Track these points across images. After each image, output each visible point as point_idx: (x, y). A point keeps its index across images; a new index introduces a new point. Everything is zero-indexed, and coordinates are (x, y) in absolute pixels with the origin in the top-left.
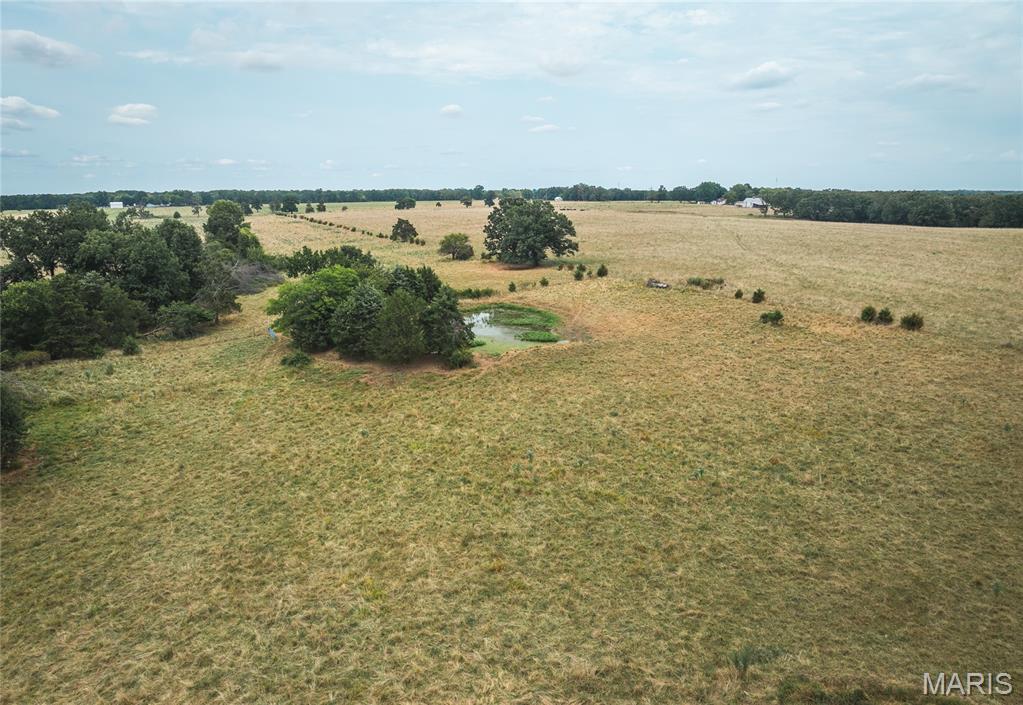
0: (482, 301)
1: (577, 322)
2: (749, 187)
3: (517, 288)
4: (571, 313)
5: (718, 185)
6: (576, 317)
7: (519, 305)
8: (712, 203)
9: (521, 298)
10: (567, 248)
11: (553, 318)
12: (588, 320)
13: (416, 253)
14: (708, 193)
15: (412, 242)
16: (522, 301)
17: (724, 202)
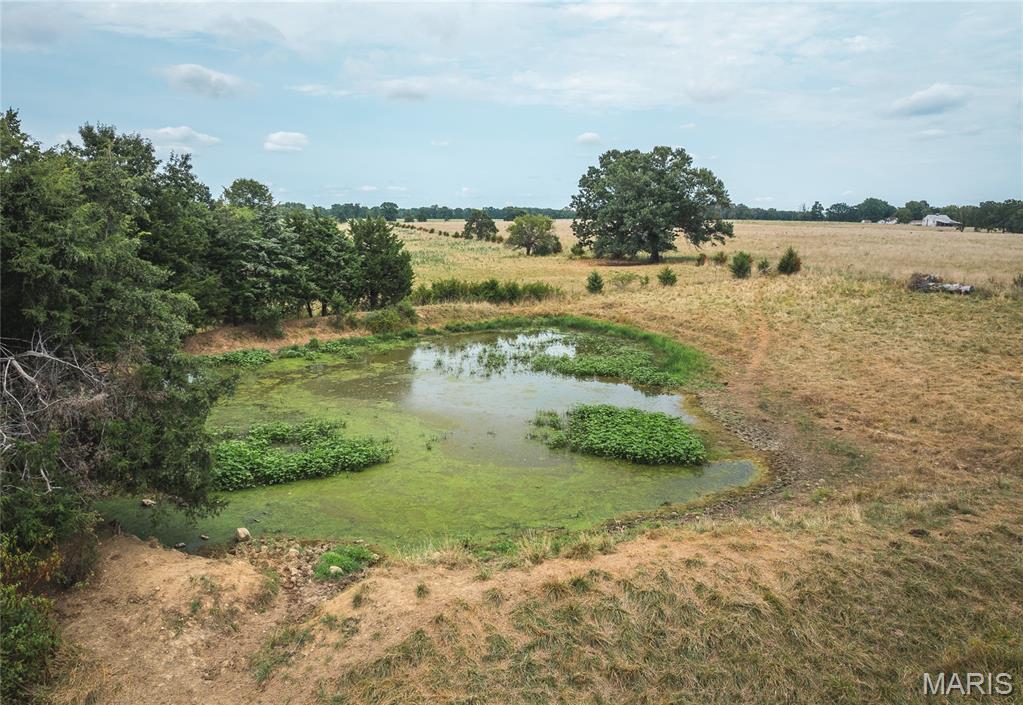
0: (517, 309)
1: (762, 374)
2: (927, 205)
3: (606, 287)
4: (740, 345)
5: (886, 203)
6: (757, 360)
7: (600, 322)
8: (880, 222)
9: (610, 306)
10: (711, 231)
11: (686, 359)
12: (798, 368)
13: (482, 249)
14: (875, 211)
15: (488, 239)
16: (611, 313)
17: (895, 221)
